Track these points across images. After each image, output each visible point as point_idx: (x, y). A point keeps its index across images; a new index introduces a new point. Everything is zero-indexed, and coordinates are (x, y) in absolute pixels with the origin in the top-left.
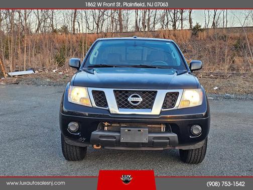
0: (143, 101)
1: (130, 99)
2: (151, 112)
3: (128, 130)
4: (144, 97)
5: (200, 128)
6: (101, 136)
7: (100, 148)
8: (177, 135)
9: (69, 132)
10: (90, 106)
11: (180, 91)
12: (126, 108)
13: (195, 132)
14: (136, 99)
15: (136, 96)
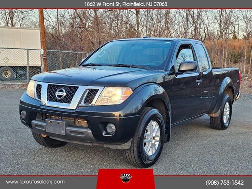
0: (67, 95)
1: (57, 93)
2: (69, 106)
3: (51, 122)
4: (69, 92)
5: (114, 127)
6: (36, 126)
7: (45, 136)
8: (90, 132)
9: (22, 119)
10: (34, 97)
11: (100, 89)
12: (54, 101)
13: (109, 131)
14: (61, 94)
15: (62, 91)
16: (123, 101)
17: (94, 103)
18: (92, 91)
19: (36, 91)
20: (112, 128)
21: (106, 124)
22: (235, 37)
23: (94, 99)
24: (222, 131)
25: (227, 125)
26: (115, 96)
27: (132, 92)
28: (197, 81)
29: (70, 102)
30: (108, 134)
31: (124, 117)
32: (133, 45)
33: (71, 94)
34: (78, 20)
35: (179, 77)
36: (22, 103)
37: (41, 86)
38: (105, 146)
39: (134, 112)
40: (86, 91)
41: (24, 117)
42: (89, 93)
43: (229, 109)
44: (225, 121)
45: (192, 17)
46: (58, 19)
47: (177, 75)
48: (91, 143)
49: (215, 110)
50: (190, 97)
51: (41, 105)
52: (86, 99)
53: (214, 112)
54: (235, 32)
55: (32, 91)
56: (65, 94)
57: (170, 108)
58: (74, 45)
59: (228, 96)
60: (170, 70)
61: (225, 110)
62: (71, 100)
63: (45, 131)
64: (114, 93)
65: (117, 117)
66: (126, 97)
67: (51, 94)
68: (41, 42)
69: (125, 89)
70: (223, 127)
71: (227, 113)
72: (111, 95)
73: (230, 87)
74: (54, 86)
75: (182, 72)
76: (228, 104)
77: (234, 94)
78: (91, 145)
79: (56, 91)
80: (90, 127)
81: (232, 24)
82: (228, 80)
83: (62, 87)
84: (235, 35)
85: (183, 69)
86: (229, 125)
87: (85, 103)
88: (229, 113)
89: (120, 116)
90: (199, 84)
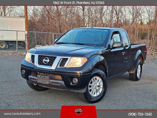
0: (50, 61)
1: (44, 60)
2: (51, 68)
3: (41, 77)
4: (51, 59)
5: (77, 80)
6: (31, 78)
7: (36, 85)
8: (63, 82)
9: (22, 75)
10: (29, 62)
11: (69, 58)
12: (42, 65)
13: (74, 82)
14: (46, 60)
15: (47, 59)
16: (82, 65)
17: (65, 66)
18: (64, 59)
19: (31, 58)
20: (76, 80)
21: (72, 78)
22: (142, 23)
23: (65, 64)
24: (136, 82)
25: (139, 78)
26: (77, 62)
27: (87, 60)
28: (122, 53)
29: (51, 65)
30: (73, 83)
31: (82, 74)
32: (85, 32)
33: (52, 61)
34: (46, 12)
35: (112, 50)
36: (22, 65)
37: (34, 55)
38: (71, 91)
39: (87, 71)
40: (61, 59)
41: (23, 74)
42: (62, 60)
43: (140, 69)
44: (138, 76)
45: (115, 11)
46: (34, 11)
47: (111, 49)
48: (63, 89)
49: (132, 69)
50: (117, 62)
51: (34, 67)
52: (61, 64)
53: (131, 70)
54: (142, 20)
55: (28, 58)
56: (48, 61)
57: (108, 68)
58: (44, 28)
59: (140, 61)
60: (107, 46)
61: (138, 69)
62: (52, 64)
63: (37, 82)
64: (76, 60)
65: (78, 74)
66: (84, 63)
67: (40, 60)
68: (26, 27)
69: (83, 58)
70: (137, 79)
71: (139, 71)
72: (75, 61)
73: (141, 56)
74: (42, 56)
75: (114, 48)
76: (139, 65)
77: (143, 59)
78: (63, 90)
79: (43, 59)
80: (63, 80)
81: (140, 15)
82: (140, 51)
83: (46, 56)
84: (142, 21)
85: (115, 46)
86: (140, 78)
87: (60, 66)
88: (140, 71)
89: (80, 73)
90: (123, 54)
